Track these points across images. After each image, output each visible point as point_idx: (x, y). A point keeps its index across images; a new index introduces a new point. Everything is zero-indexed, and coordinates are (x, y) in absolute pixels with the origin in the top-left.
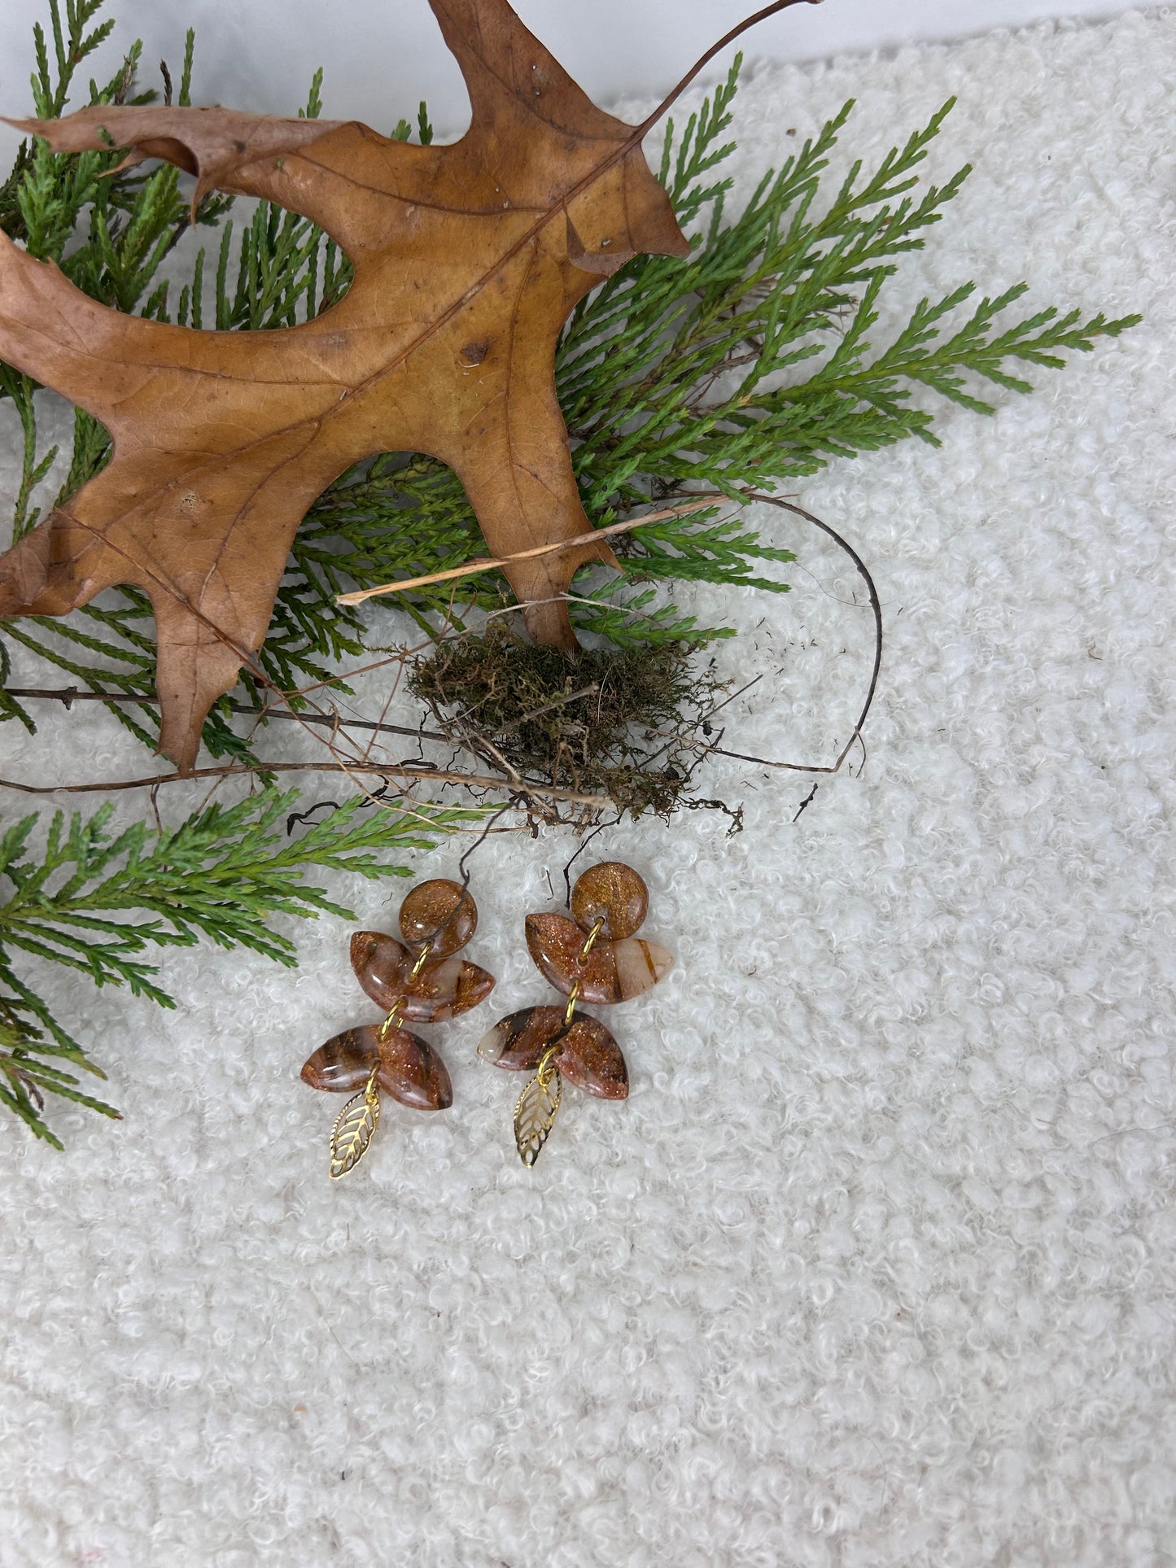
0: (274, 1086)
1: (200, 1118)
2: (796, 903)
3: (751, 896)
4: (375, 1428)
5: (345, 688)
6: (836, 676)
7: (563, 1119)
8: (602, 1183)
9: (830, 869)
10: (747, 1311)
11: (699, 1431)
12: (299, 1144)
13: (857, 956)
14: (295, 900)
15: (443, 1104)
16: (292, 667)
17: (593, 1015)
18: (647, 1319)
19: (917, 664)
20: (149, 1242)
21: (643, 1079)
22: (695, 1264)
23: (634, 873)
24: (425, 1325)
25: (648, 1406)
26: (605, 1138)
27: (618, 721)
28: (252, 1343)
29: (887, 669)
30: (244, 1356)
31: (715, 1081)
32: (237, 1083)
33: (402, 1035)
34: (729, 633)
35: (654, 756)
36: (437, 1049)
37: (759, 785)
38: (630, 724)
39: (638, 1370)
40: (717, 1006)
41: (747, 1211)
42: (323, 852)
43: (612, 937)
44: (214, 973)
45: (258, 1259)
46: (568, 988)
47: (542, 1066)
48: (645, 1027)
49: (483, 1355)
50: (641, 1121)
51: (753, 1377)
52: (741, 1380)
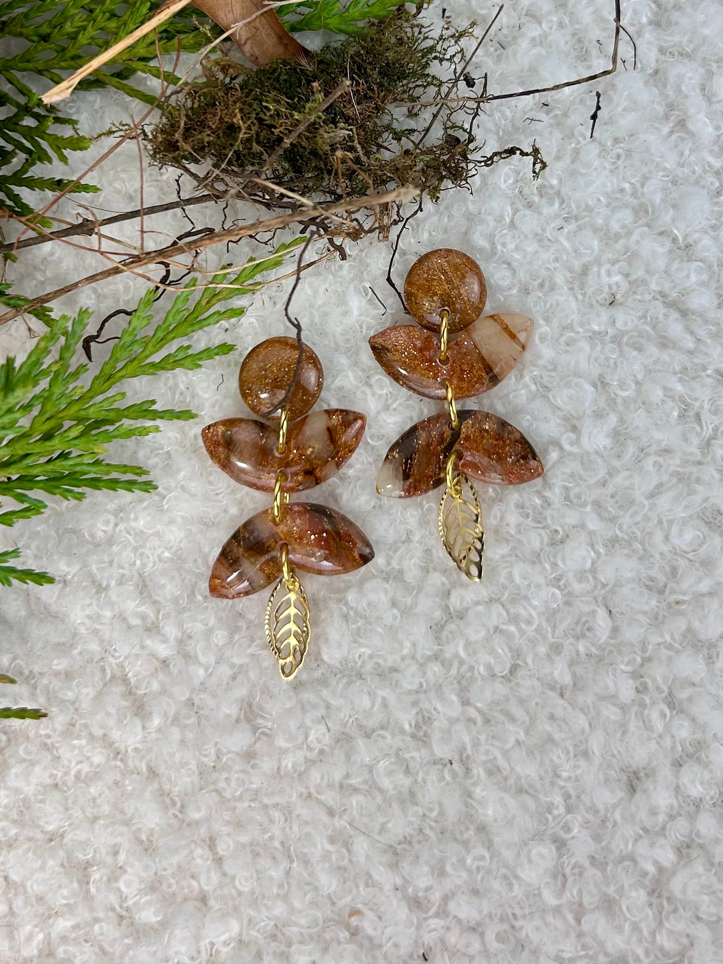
0: (186, 615)
1: (125, 680)
2: (626, 216)
3: (580, 228)
4: (436, 897)
5: (86, 188)
7: (491, 520)
8: (555, 565)
9: (645, 170)
12: (236, 661)
13: (706, 241)
14: (127, 423)
15: (365, 559)
16: (16, 189)
17: (475, 408)
18: (657, 673)
20: (127, 823)
21: (551, 448)
22: (678, 603)
23: (457, 253)
24: (442, 778)
25: (690, 756)
26: (539, 519)
27: (378, 108)
28: (276, 873)
30: (275, 890)
31: (622, 420)
32: (148, 630)
33: (296, 508)
35: (427, 130)
36: (335, 508)
37: (542, 116)
38: (390, 107)
39: (667, 728)
40: (593, 347)
41: (706, 530)
42: (135, 363)
43: (461, 326)
44: (74, 531)
45: (247, 790)
46: (441, 392)
47: (449, 478)
48: (532, 398)
49: (511, 781)
50: (567, 489)
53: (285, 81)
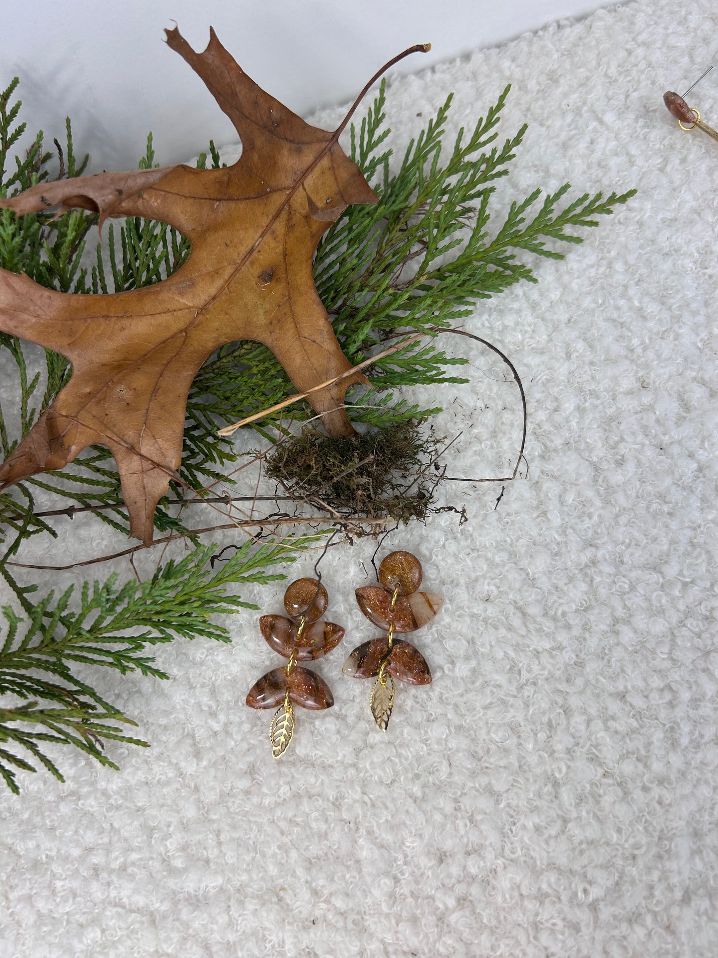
0: (232, 711)
1: (193, 737)
2: (504, 556)
3: (479, 556)
4: (326, 892)
5: (230, 481)
6: (503, 423)
7: (398, 701)
8: (426, 732)
9: (520, 533)
10: (520, 788)
11: (507, 859)
12: (252, 742)
13: (544, 579)
14: (224, 604)
15: (329, 705)
16: (196, 473)
17: (404, 640)
18: (466, 803)
19: (547, 409)
20: (178, 812)
21: (438, 670)
22: (487, 768)
23: (411, 555)
24: (343, 830)
25: (475, 851)
26: (423, 707)
27: (386, 471)
28: (248, 858)
29: (531, 414)
30: (245, 866)
31: (479, 664)
32: (211, 714)
33: (299, 670)
34: (438, 410)
35: (410, 487)
36: (319, 674)
37: (471, 492)
38: (392, 471)
39: (467, 832)
40: (472, 622)
41: (510, 732)
42: (234, 575)
43: (406, 593)
44: (185, 654)
45: (242, 810)
46: (387, 627)
47: (381, 673)
48: (434, 641)
49: (378, 840)
50: (442, 693)
51: (531, 824)
52: (524, 827)
53: (342, 447)
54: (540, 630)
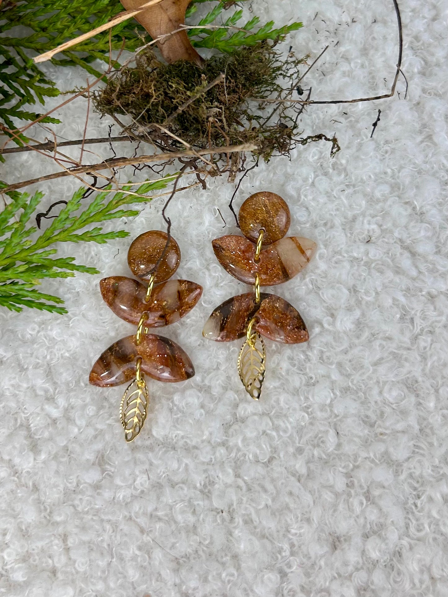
0: (72, 394)
1: (28, 428)
2: (386, 189)
3: (355, 192)
5: (53, 120)
6: (374, 38)
7: (271, 364)
8: (307, 398)
9: (402, 162)
10: (423, 455)
11: (412, 539)
12: (99, 426)
13: (434, 211)
14: (56, 269)
15: (189, 375)
16: (12, 118)
17: (272, 293)
18: (361, 476)
19: (424, 18)
20: (15, 517)
21: (316, 325)
22: (381, 434)
23: (276, 195)
24: (215, 521)
25: (375, 533)
26: (301, 369)
27: (240, 99)
28: (102, 563)
29: (406, 26)
30: (99, 574)
31: (363, 315)
32: (47, 399)
33: (151, 337)
34: (297, 26)
35: (269, 118)
36: (176, 342)
37: (342, 119)
38: (248, 100)
39: (363, 512)
40: (352, 267)
41: (406, 390)
42: (66, 232)
43: (271, 241)
44: (12, 331)
45: (92, 508)
46: (252, 280)
47: (249, 333)
48: (309, 292)
49: (258, 530)
50: (322, 352)
51: (439, 495)
52: (431, 499)
53: (185, 73)
54: (433, 271)
